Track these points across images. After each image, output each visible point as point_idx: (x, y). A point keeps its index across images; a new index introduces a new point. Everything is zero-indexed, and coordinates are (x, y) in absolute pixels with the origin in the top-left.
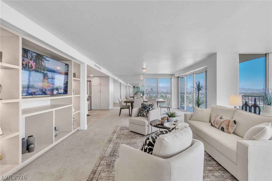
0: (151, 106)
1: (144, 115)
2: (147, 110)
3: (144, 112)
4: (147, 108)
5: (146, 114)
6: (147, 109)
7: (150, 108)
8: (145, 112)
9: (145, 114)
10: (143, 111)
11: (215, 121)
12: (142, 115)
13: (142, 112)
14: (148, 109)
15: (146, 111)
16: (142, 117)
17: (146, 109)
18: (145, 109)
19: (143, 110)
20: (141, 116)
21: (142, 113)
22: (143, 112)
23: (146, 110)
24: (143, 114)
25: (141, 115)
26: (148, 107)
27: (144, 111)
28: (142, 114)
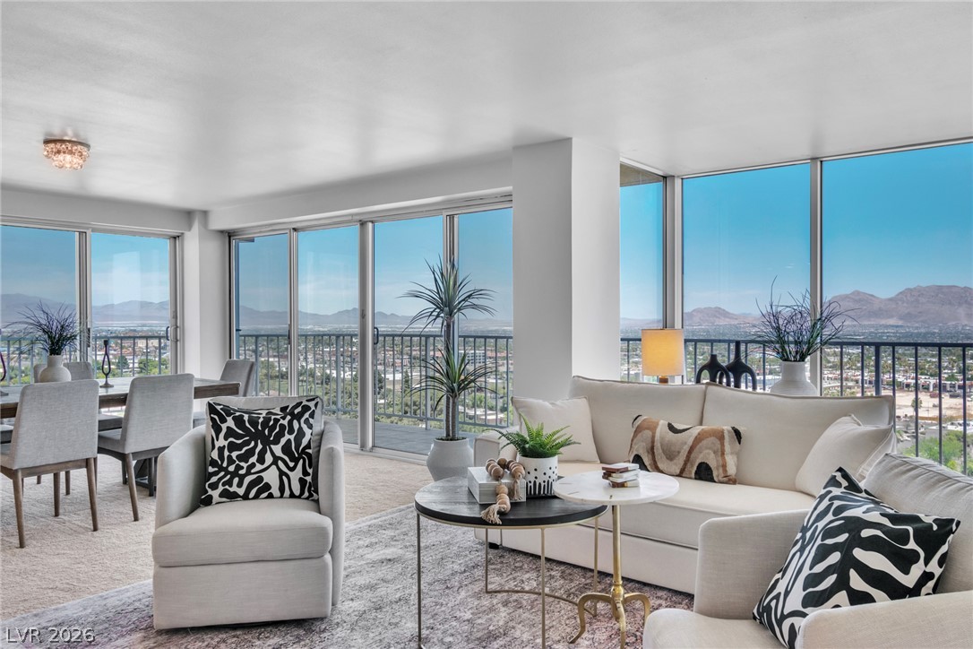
0: (307, 415)
1: (267, 487)
2: (286, 449)
3: (259, 467)
4: (281, 434)
5: (282, 473)
6: (283, 441)
7: (304, 427)
8: (275, 462)
9: (271, 477)
10: (253, 459)
11: (657, 445)
12: (241, 491)
13: (239, 468)
14: (287, 437)
15: (278, 452)
16: (240, 504)
17: (276, 442)
18: (267, 443)
19: (251, 453)
20: (232, 496)
21: (248, 473)
22: (253, 465)
23: (277, 449)
24: (260, 479)
25: (234, 488)
26: (285, 422)
27: (261, 460)
28: (248, 479)
